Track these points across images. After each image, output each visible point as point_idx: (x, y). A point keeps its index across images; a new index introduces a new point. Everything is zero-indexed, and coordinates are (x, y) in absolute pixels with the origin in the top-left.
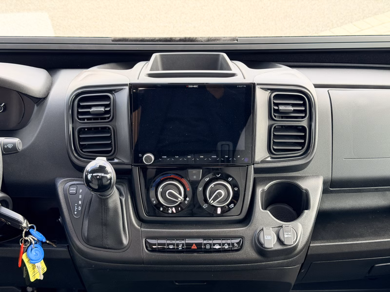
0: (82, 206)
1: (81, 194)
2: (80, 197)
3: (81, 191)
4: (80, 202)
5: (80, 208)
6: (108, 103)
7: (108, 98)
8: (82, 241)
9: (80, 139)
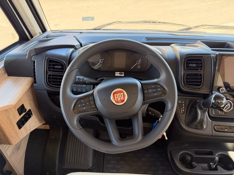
0: (185, 109)
1: (183, 104)
2: (183, 105)
3: (183, 102)
4: (184, 108)
5: (184, 110)
6: (201, 62)
7: (201, 60)
8: (185, 125)
9: (187, 78)
